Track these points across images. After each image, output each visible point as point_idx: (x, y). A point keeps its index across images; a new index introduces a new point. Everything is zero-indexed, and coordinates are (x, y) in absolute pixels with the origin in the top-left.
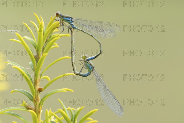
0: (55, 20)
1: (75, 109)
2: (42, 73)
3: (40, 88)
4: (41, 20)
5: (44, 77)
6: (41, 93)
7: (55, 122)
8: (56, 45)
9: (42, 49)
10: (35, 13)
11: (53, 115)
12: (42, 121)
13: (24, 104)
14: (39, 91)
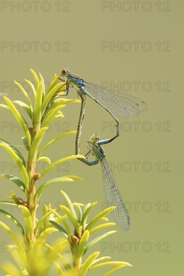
0: (60, 79)
1: (84, 205)
2: (39, 153)
3: (36, 174)
4: (40, 80)
5: (41, 158)
6: (37, 181)
7: (56, 222)
8: (61, 115)
9: (40, 120)
10: (32, 69)
11: (52, 212)
12: (37, 219)
13: (13, 196)
14: (34, 179)
